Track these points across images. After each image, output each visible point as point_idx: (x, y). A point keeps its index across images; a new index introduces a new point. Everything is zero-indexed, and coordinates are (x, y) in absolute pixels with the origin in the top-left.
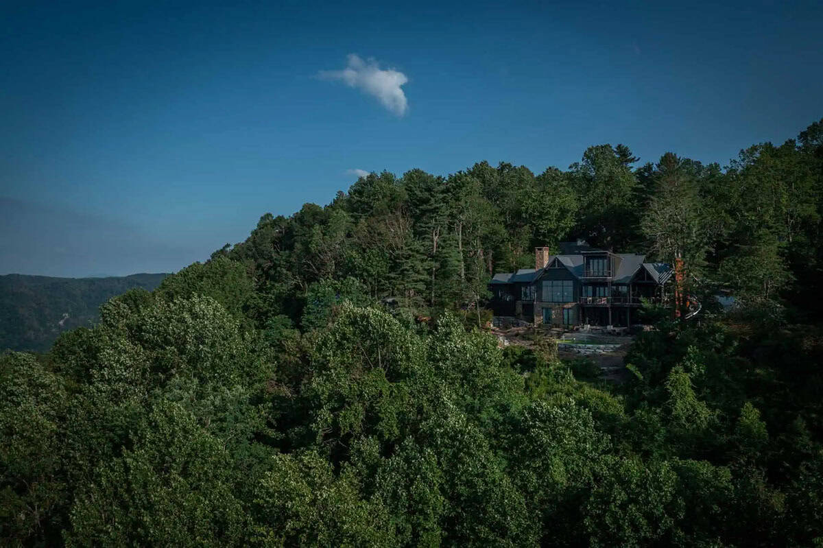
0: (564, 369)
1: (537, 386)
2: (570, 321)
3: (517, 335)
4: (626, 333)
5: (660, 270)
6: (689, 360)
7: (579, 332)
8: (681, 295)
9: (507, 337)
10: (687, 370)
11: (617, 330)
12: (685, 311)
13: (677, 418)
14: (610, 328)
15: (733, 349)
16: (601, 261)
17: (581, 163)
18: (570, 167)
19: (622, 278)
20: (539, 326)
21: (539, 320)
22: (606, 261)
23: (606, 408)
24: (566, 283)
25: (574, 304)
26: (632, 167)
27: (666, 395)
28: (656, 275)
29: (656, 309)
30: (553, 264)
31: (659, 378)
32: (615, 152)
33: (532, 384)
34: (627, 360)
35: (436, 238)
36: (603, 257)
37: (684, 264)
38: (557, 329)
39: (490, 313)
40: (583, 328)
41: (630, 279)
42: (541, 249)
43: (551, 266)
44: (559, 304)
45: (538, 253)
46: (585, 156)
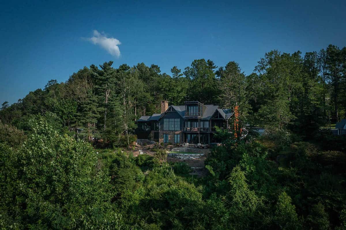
0: (169, 169)
1: (152, 180)
2: (178, 141)
3: (149, 149)
4: (208, 148)
5: (226, 112)
6: (244, 163)
7: (183, 147)
8: (237, 125)
9: (143, 150)
10: (243, 169)
11: (203, 145)
12: (239, 135)
13: (236, 204)
14: (199, 144)
15: (265, 156)
16: (195, 107)
17: (191, 67)
18: (186, 69)
19: (206, 117)
20: (162, 144)
21: (161, 140)
22: (197, 107)
23: (190, 196)
24: (176, 120)
25: (180, 131)
26: (214, 71)
27: (229, 187)
28: (224, 115)
29: (224, 133)
30: (169, 109)
31: (225, 175)
32: (207, 63)
33: (149, 178)
34: (206, 163)
35: (107, 96)
36: (196, 105)
38: (171, 146)
39: (135, 137)
40: (185, 145)
41: (210, 117)
42: (163, 102)
43: (168, 111)
44: (172, 132)
45: (162, 104)
46: (192, 64)
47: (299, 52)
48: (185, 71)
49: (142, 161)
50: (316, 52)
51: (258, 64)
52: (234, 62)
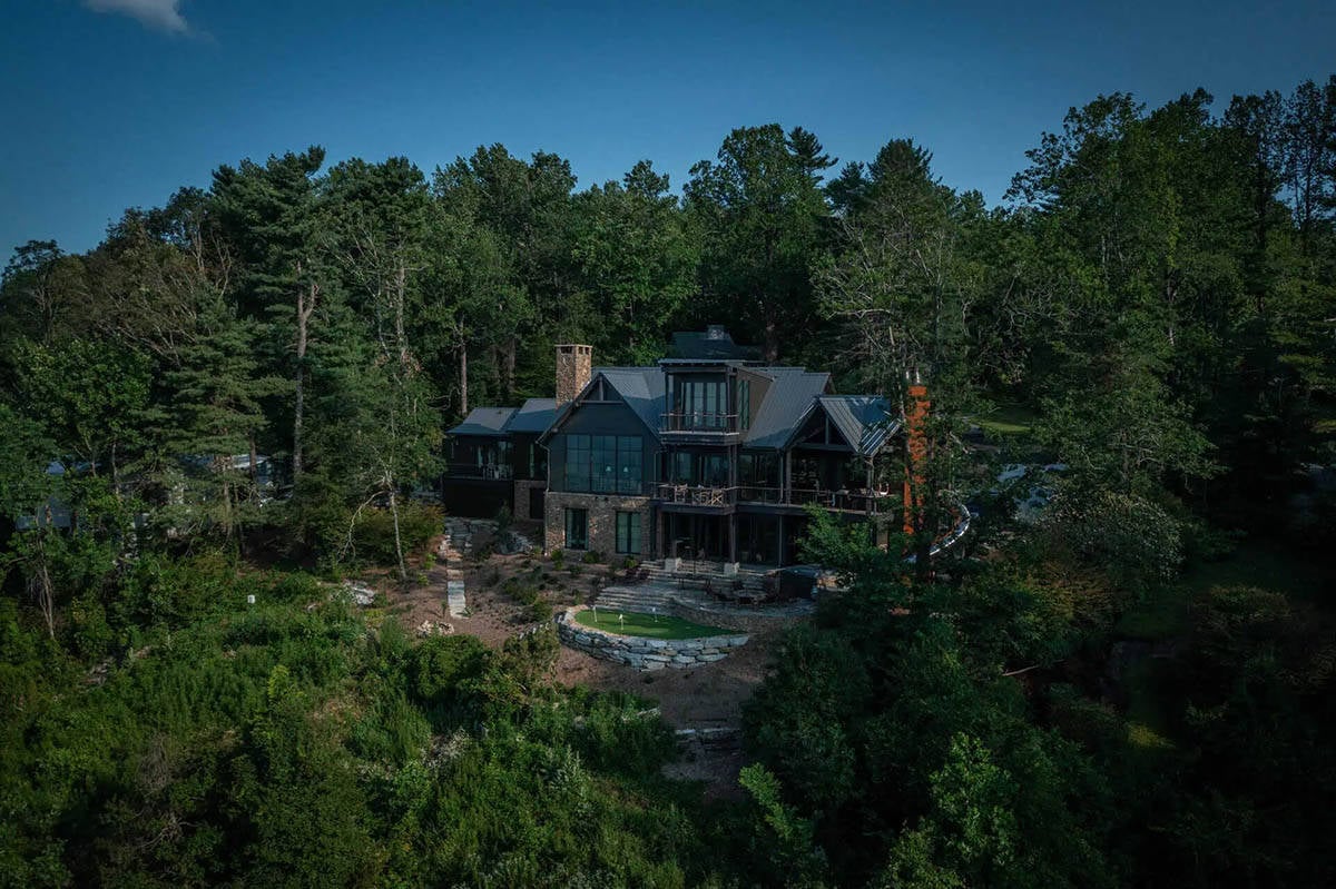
2: (634, 549)
5: (865, 417)
7: (647, 585)
11: (748, 577)
16: (711, 387)
17: (716, 162)
18: (694, 170)
19: (768, 434)
20: (556, 554)
21: (555, 538)
22: (723, 386)
24: (623, 442)
25: (644, 499)
26: (821, 178)
28: (852, 430)
30: (592, 390)
32: (789, 143)
35: (304, 316)
36: (717, 375)
37: (933, 405)
40: (662, 566)
41: (788, 435)
42: (567, 350)
43: (587, 397)
44: (606, 499)
45: (562, 359)
46: (725, 147)
47: (1200, 93)
48: (689, 179)
49: (438, 678)
50: (1276, 93)
51: (1029, 164)
52: (910, 141)
